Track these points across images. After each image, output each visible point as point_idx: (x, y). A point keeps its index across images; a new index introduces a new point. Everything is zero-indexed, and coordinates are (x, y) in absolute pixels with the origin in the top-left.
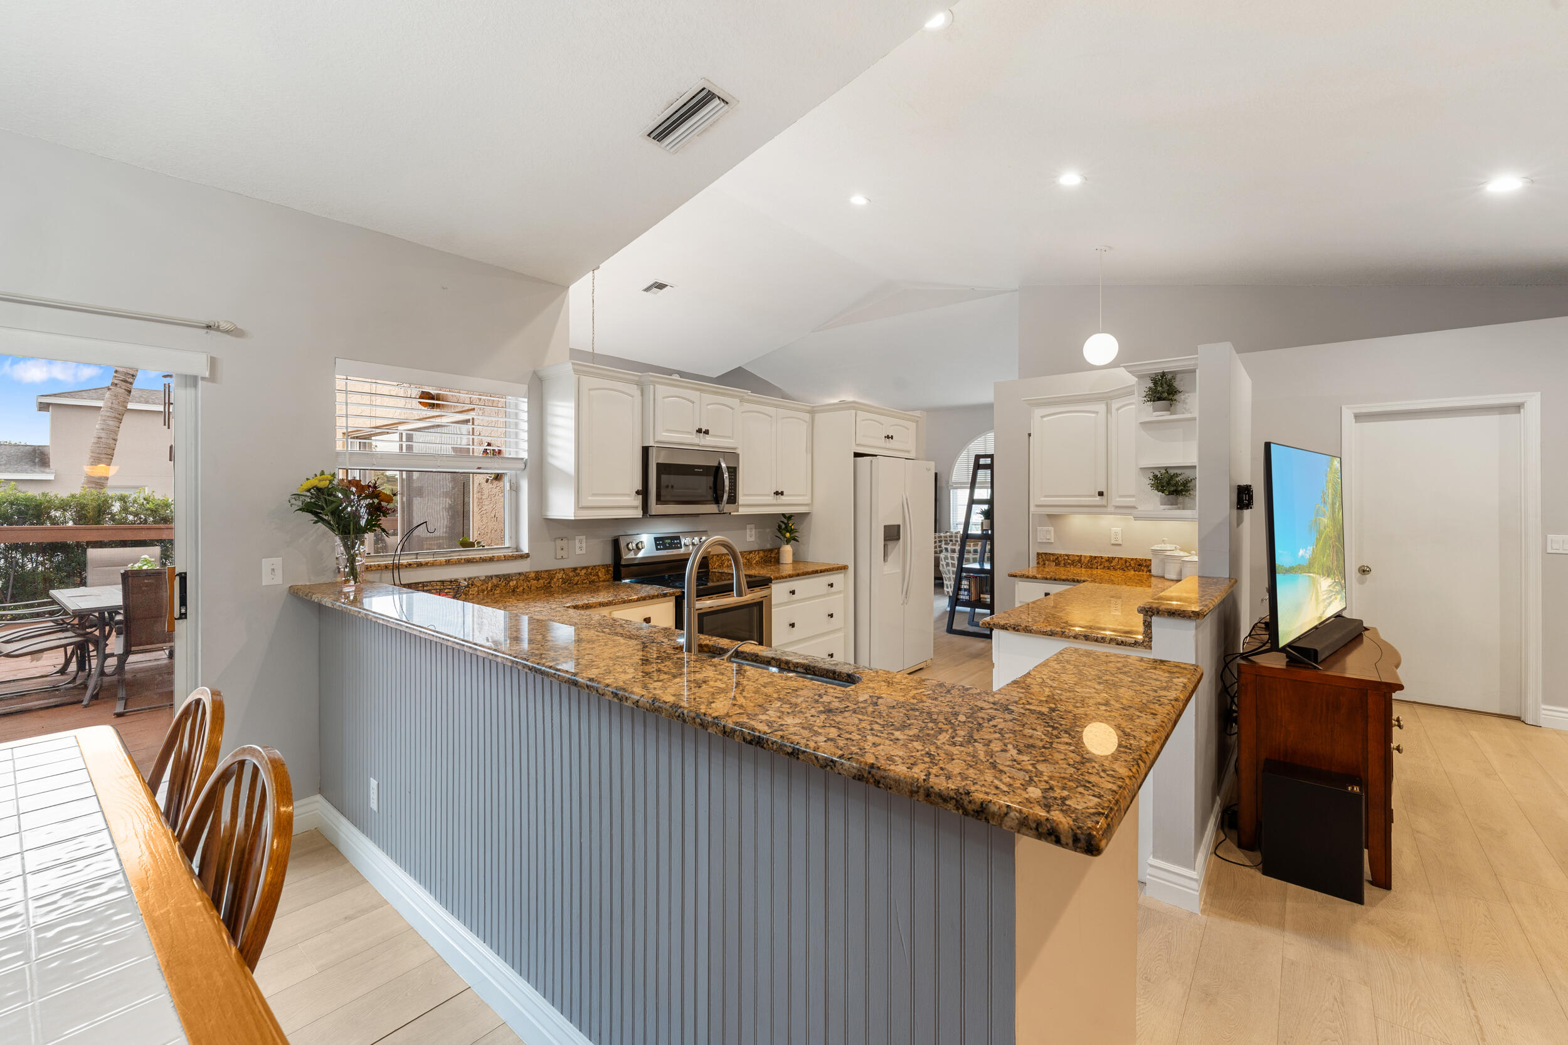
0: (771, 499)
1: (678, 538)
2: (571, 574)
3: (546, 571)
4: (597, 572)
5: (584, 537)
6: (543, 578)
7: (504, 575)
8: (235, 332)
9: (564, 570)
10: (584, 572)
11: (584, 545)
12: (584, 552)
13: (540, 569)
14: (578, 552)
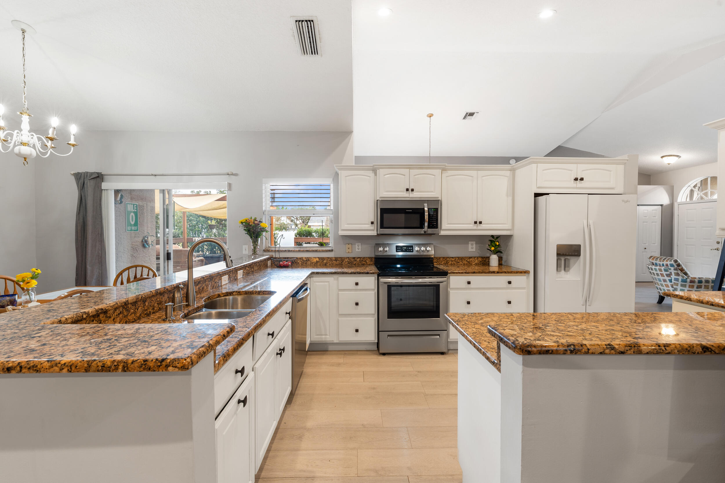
0: (472, 226)
1: (412, 247)
2: (352, 260)
3: (340, 258)
4: (366, 260)
5: (360, 244)
6: (339, 260)
7: (321, 258)
8: (236, 175)
9: (348, 258)
10: (358, 260)
11: (360, 247)
12: (360, 250)
13: (337, 257)
14: (357, 250)
